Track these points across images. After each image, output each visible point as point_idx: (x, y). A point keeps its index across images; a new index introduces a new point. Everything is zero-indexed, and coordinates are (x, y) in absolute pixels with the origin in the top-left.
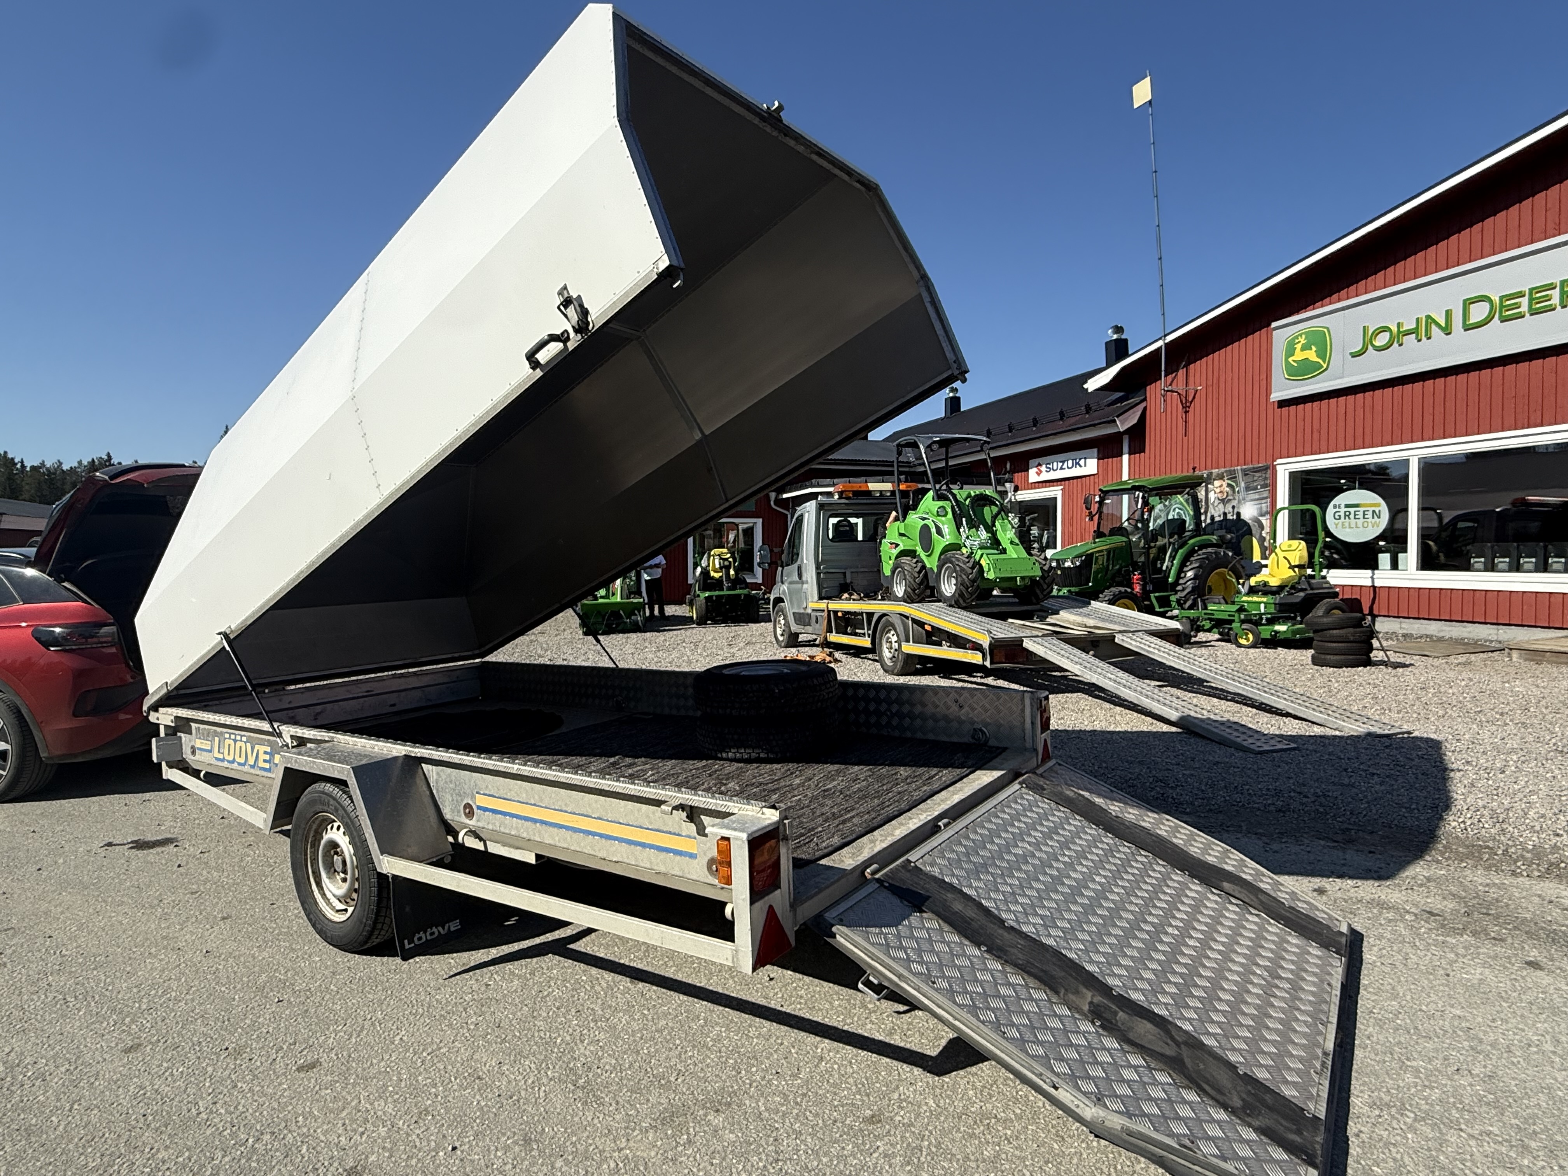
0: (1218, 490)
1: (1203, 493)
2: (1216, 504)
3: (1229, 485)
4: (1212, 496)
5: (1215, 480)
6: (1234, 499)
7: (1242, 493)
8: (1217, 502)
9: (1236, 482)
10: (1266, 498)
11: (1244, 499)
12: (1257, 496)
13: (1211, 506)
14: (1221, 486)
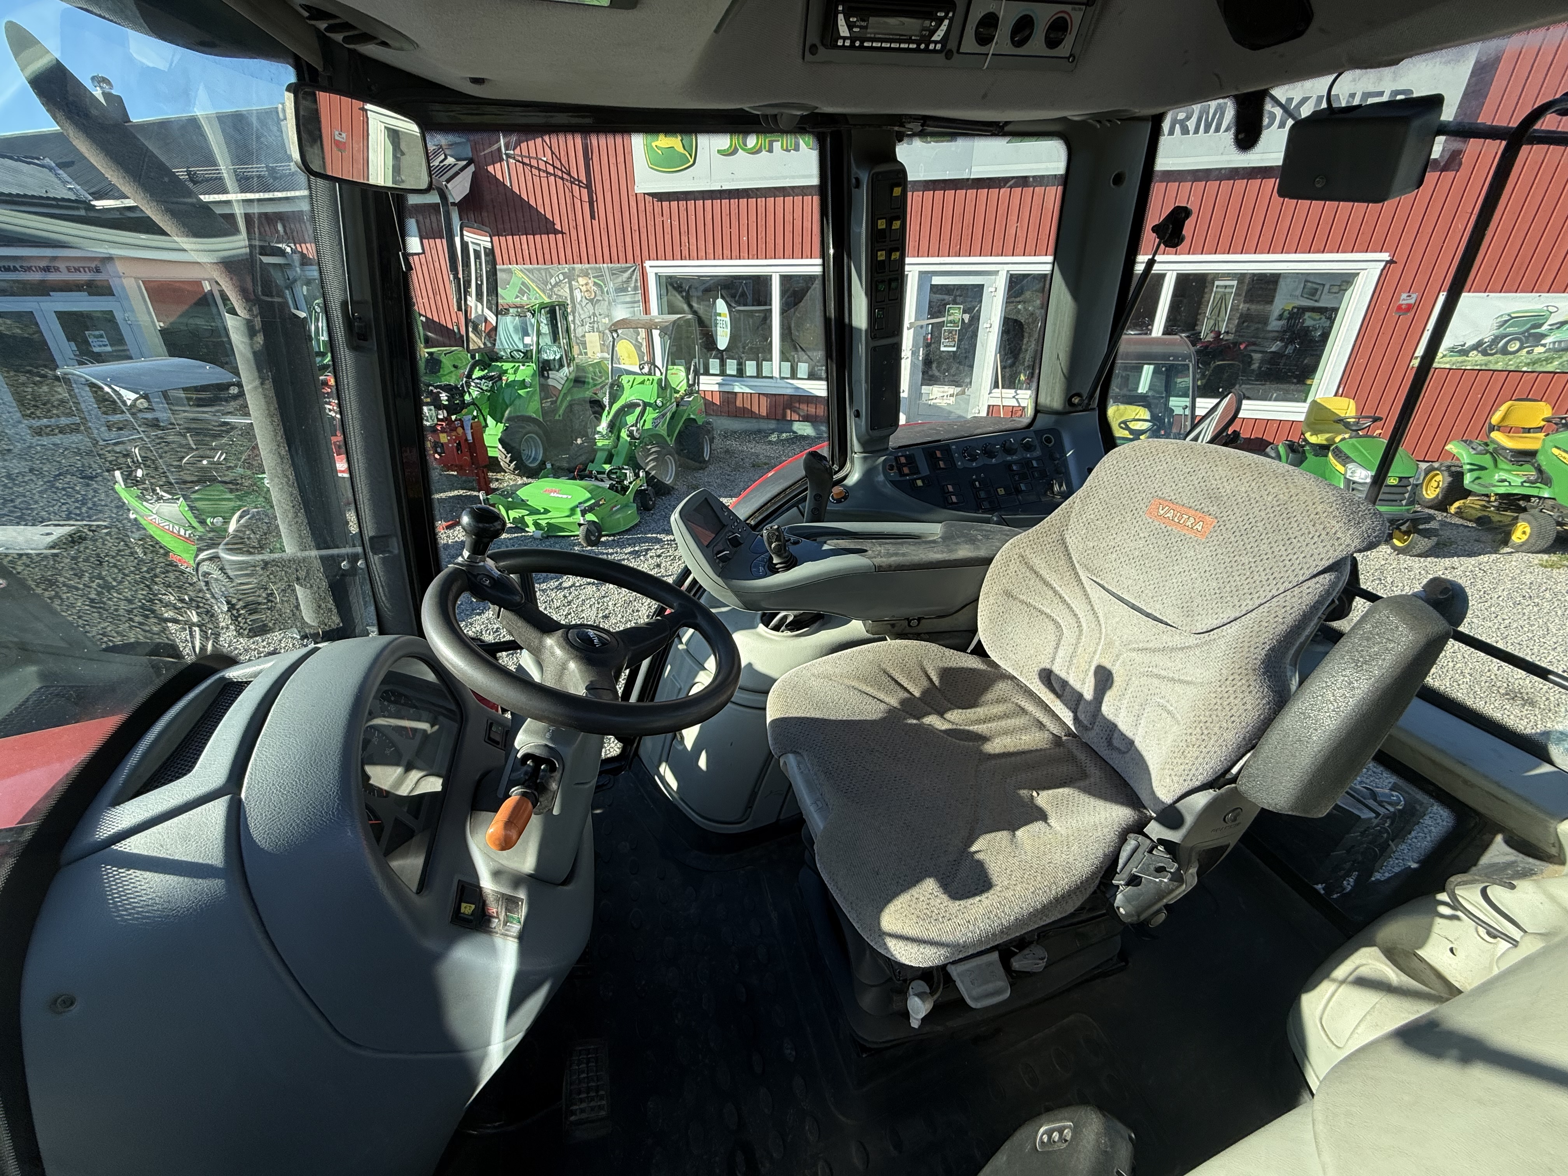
0: (584, 289)
1: (568, 290)
2: (584, 304)
3: (595, 284)
4: (578, 295)
5: (579, 276)
6: (604, 300)
7: (612, 294)
8: (585, 302)
9: (603, 281)
10: (639, 301)
11: (614, 301)
12: (628, 299)
13: (578, 306)
14: (586, 284)
